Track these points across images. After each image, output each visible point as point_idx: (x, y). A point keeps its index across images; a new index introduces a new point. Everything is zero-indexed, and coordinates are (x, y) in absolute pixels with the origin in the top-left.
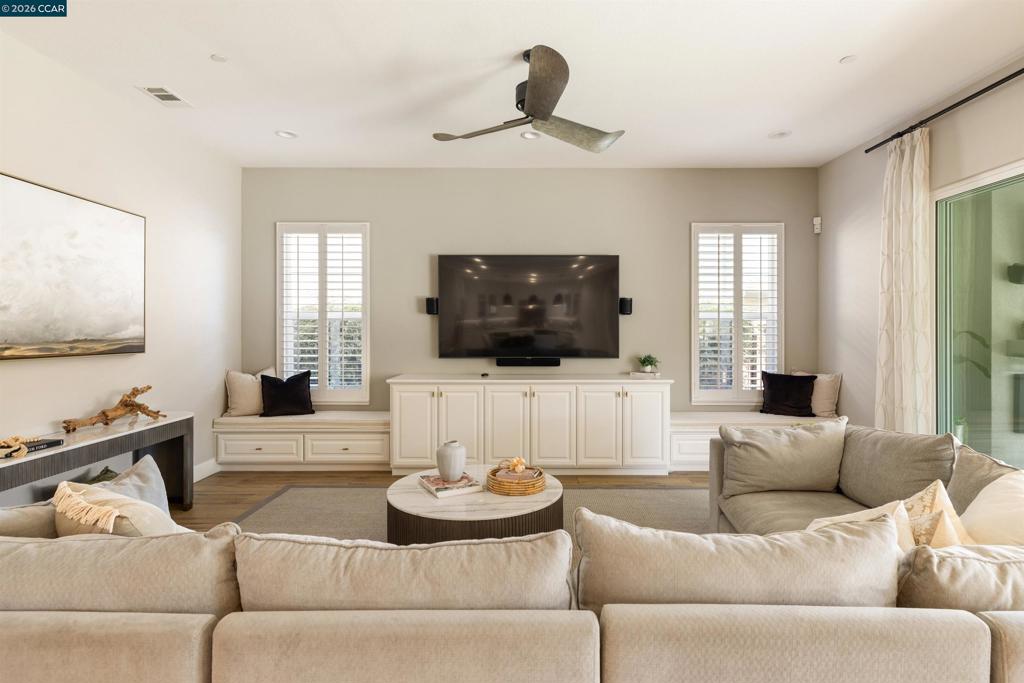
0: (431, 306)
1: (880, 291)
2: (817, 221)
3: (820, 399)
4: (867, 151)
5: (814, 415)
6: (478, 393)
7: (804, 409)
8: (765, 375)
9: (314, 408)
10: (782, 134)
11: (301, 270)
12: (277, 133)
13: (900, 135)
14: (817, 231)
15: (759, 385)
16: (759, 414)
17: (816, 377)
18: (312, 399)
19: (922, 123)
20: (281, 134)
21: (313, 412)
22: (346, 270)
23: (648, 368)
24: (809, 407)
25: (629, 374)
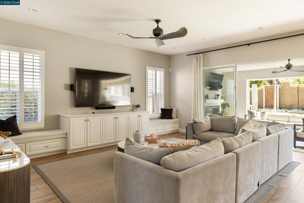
0: (72, 88)
1: (192, 88)
2: (170, 69)
3: (174, 114)
4: (187, 55)
5: (173, 119)
6: (100, 119)
7: (170, 117)
8: (162, 109)
9: (20, 132)
10: (174, 48)
11: (11, 68)
12: (29, 9)
13: (196, 54)
14: (170, 72)
15: (160, 112)
16: (161, 119)
17: (173, 109)
18: (19, 128)
19: (202, 53)
20: (31, 10)
21: (21, 134)
22: (34, 70)
23: (138, 109)
24: (172, 117)
25: (133, 110)
